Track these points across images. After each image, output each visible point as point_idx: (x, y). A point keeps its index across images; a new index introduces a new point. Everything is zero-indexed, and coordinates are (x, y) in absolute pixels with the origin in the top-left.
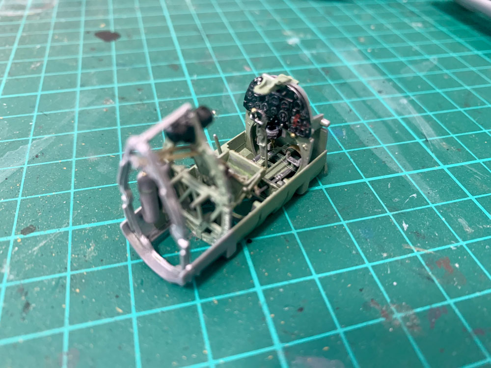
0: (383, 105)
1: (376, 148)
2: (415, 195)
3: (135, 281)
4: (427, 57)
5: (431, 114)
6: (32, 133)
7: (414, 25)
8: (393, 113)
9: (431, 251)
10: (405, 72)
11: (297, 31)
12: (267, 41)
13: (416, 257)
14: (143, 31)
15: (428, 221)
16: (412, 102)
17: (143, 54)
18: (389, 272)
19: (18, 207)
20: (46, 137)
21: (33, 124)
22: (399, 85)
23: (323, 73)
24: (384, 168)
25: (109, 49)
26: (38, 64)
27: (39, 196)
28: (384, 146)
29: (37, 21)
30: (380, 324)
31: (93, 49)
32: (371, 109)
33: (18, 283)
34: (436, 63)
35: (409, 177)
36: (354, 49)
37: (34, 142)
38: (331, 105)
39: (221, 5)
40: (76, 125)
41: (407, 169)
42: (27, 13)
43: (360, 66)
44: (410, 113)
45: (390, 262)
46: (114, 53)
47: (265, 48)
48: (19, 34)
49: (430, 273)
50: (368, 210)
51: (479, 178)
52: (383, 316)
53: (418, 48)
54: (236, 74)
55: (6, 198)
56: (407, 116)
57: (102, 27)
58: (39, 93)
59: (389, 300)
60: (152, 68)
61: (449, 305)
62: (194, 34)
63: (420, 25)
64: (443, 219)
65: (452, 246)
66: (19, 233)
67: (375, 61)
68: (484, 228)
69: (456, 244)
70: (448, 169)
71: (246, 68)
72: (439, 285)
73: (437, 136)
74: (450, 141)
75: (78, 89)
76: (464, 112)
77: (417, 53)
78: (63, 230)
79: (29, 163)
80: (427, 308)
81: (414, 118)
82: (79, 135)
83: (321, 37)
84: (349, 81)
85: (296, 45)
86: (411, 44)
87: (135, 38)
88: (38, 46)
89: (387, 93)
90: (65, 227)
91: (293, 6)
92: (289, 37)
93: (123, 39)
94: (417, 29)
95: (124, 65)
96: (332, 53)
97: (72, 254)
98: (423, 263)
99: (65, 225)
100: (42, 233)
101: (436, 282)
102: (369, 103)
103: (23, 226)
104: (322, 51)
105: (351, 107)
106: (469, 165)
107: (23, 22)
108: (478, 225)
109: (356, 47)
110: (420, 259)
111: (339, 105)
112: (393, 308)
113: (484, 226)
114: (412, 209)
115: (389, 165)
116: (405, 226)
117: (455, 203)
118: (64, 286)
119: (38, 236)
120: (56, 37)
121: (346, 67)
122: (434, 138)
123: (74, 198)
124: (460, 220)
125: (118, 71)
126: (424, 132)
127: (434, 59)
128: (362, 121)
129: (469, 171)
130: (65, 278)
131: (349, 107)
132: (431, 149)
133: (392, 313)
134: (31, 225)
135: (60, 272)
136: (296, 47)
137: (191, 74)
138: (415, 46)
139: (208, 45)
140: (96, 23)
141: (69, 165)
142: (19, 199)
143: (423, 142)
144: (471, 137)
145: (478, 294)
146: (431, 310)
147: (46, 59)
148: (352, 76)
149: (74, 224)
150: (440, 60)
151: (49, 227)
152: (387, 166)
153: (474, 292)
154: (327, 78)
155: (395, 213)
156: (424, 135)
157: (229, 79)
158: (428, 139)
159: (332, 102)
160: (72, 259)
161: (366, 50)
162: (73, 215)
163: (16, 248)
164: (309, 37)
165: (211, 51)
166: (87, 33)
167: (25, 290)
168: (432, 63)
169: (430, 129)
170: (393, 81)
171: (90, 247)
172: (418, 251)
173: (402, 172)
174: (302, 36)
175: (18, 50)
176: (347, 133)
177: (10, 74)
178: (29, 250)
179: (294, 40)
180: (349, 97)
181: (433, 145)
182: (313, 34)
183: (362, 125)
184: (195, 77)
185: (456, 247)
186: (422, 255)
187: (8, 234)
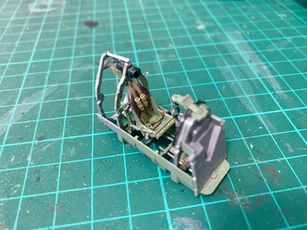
0: (250, 70)
1: (242, 97)
2: (261, 128)
3: (94, 169)
4: (285, 38)
5: (280, 76)
6: (46, 83)
7: (280, 16)
8: (257, 75)
9: (265, 162)
10: (269, 48)
11: (204, 21)
12: (185, 27)
13: (255, 165)
14: (112, 21)
15: (267, 144)
16: (270, 68)
17: (111, 36)
18: (237, 173)
19: (37, 125)
20: (54, 85)
21: (47, 78)
22: (264, 56)
23: (216, 48)
24: (245, 110)
25: (91, 32)
26: (52, 43)
27: (48, 119)
28: (247, 96)
29: (53, 15)
30: (227, 203)
31: (83, 33)
32: (243, 72)
33: (35, 166)
34: (290, 42)
35: (259, 116)
36: (239, 33)
37: (47, 88)
38: (218, 70)
39: (160, 3)
40: (70, 79)
41: (259, 111)
42: (48, 10)
43: (241, 44)
44: (267, 75)
45: (239, 167)
46: (94, 35)
47: (183, 32)
48: (43, 24)
49: (262, 175)
50: (230, 135)
51: (305, 119)
52: (229, 198)
53: (280, 32)
54: (164, 49)
55: (31, 120)
56: (265, 77)
57: (89, 18)
58: (51, 60)
59: (234, 189)
60: (115, 44)
61: (270, 194)
62: (141, 23)
63: (285, 15)
64: (276, 143)
65: (278, 160)
66: (37, 139)
67: (250, 41)
68: (301, 149)
69: (281, 159)
70: (285, 112)
71: (170, 45)
72: (266, 183)
73: (282, 91)
74: (290, 94)
75: (72, 57)
76: (303, 76)
77: (279, 35)
78: (59, 139)
79: (44, 100)
80: (257, 195)
81: (269, 79)
82: (71, 85)
83: (219, 24)
84: (232, 54)
85: (203, 30)
86: (277, 29)
87: (107, 25)
88: (53, 31)
89: (255, 62)
90: (60, 137)
91: (204, 4)
92: (199, 24)
93: (100, 26)
94: (283, 19)
95: (99, 43)
96: (225, 35)
97: (63, 152)
98: (259, 169)
99: (60, 136)
100: (48, 140)
101: (265, 180)
102: (242, 68)
103: (39, 136)
104: (218, 34)
105: (231, 71)
106: (299, 110)
107: (45, 16)
108: (297, 148)
109: (240, 30)
110: (257, 166)
111: (223, 69)
112: (236, 194)
113: (301, 148)
114: (258, 136)
115: (248, 108)
116: (252, 146)
117: (286, 133)
118: (57, 170)
119: (46, 142)
120: (63, 25)
121: (232, 45)
122: (280, 92)
123: (66, 121)
124: (287, 144)
125: (96, 46)
126: (274, 88)
127: (290, 39)
128: (236, 80)
129: (299, 113)
130: (58, 165)
131: (229, 70)
132: (276, 99)
133: (235, 196)
134: (43, 136)
135: (56, 162)
136: (202, 31)
137: (137, 49)
138: (279, 30)
139: (149, 30)
140: (85, 16)
141: (64, 102)
142: (38, 120)
143: (272, 94)
144: (305, 92)
145: (289, 189)
146: (259, 196)
147: (56, 39)
148: (235, 50)
149: (65, 136)
150: (294, 40)
151: (52, 137)
152: (247, 109)
153: (287, 188)
154: (219, 52)
155: (247, 138)
156: (274, 90)
157: (159, 52)
158: (276, 92)
159: (219, 67)
160: (62, 155)
161: (246, 33)
162: (65, 131)
163: (35, 148)
164: (211, 24)
165: (150, 34)
166: (80, 22)
167: (38, 170)
168: (288, 42)
169: (278, 86)
170: (260, 54)
171: (73, 149)
172: (257, 162)
173: (256, 113)
174: (207, 24)
175: (42, 33)
176: (225, 88)
177: (37, 48)
178: (41, 149)
179: (201, 27)
180: (230, 64)
181: (278, 96)
182: (214, 22)
183: (236, 83)
184: (139, 51)
185: (281, 160)
186: (258, 164)
187: (31, 140)
